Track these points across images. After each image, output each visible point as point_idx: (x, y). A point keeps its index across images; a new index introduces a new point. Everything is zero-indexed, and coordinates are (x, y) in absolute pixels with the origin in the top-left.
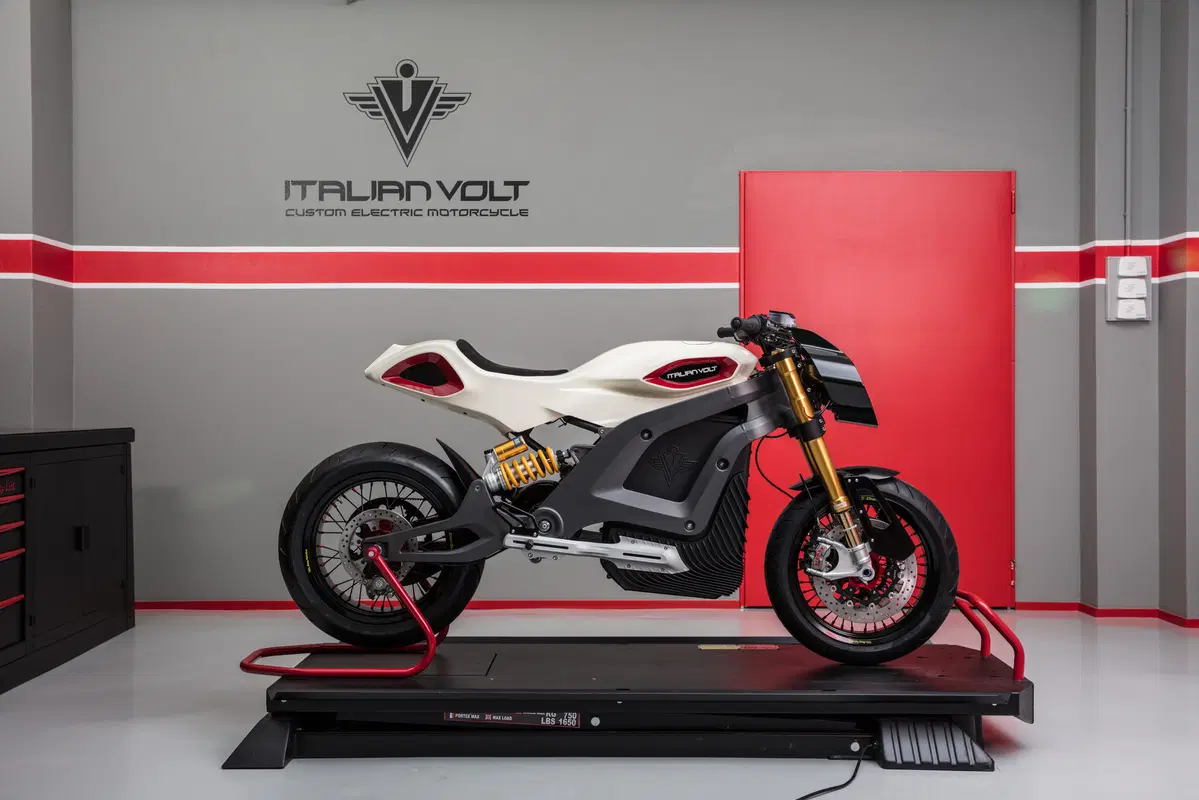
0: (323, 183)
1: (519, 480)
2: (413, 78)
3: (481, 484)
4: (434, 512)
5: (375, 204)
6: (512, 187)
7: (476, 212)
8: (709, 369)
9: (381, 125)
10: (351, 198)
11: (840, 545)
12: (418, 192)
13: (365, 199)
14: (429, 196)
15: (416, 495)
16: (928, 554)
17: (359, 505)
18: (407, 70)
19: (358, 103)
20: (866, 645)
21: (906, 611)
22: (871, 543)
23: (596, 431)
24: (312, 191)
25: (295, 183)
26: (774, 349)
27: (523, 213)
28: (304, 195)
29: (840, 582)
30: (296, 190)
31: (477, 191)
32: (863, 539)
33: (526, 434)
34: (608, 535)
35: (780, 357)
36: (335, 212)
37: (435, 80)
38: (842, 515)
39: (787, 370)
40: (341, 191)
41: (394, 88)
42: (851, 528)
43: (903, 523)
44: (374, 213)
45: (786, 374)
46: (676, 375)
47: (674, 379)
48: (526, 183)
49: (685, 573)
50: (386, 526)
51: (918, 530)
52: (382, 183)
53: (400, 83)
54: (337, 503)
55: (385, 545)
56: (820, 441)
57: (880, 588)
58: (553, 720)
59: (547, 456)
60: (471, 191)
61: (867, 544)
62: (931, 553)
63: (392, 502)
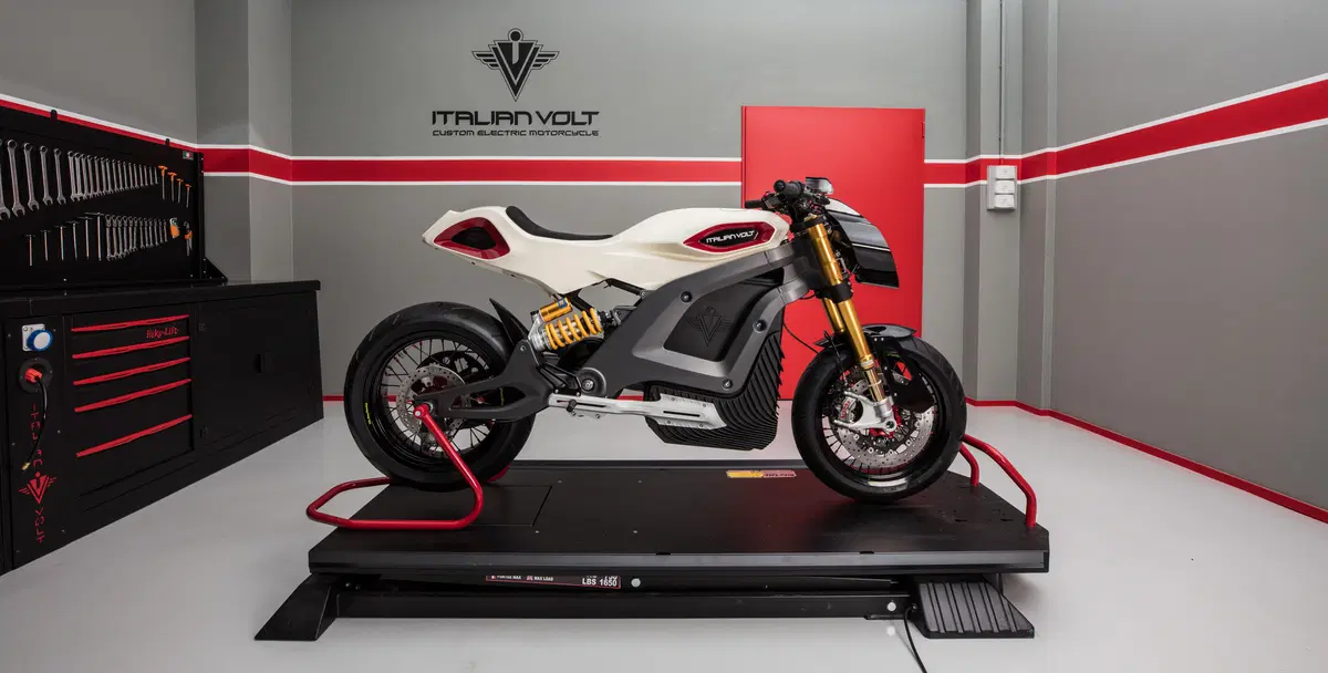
0: (458, 113)
2: (519, 41)
5: (493, 127)
6: (587, 116)
7: (562, 132)
9: (498, 73)
10: (477, 123)
11: (865, 398)
12: (523, 119)
13: (487, 123)
14: (530, 123)
18: (516, 36)
19: (482, 58)
22: (894, 398)
23: (637, 293)
24: (452, 118)
25: (439, 113)
26: (807, 215)
27: (595, 133)
28: (445, 122)
30: (440, 118)
31: (563, 118)
32: (886, 393)
36: (466, 133)
37: (535, 42)
38: (867, 372)
40: (471, 118)
41: (507, 48)
42: (876, 384)
44: (493, 133)
47: (712, 243)
48: (597, 113)
49: (723, 428)
52: (498, 113)
53: (511, 44)
56: (848, 303)
60: (560, 118)
61: (890, 398)
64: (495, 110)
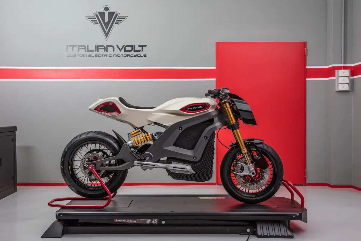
0: (79, 46)
1: (139, 143)
2: (109, 11)
3: (126, 144)
4: (111, 154)
5: (96, 53)
6: (141, 47)
7: (129, 55)
8: (201, 107)
9: (98, 27)
10: (88, 51)
11: (244, 164)
12: (110, 49)
13: (93, 51)
14: (114, 50)
15: (106, 148)
16: (273, 167)
17: (87, 152)
18: (106, 9)
19: (90, 20)
20: (253, 197)
21: (266, 186)
22: (254, 164)
23: (164, 127)
24: (76, 49)
25: (70, 46)
26: (223, 100)
27: (145, 56)
28: (73, 50)
29: (244, 177)
30: (70, 48)
31: (130, 48)
32: (252, 163)
33: (142, 128)
34: (168, 161)
35: (225, 103)
36: (83, 55)
37: (116, 12)
38: (245, 155)
39: (227, 107)
40: (85, 49)
42: (248, 159)
43: (265, 157)
44: (96, 56)
45: (226, 109)
46: (190, 109)
47: (190, 110)
48: (146, 46)
49: (193, 174)
50: (96, 158)
51: (270, 160)
53: (104, 13)
54: (80, 151)
55: (95, 164)
56: (238, 130)
57: (258, 178)
58: (150, 222)
59: (148, 135)
60: (128, 49)
62: (274, 167)
63: (98, 151)
64: (97, 45)
